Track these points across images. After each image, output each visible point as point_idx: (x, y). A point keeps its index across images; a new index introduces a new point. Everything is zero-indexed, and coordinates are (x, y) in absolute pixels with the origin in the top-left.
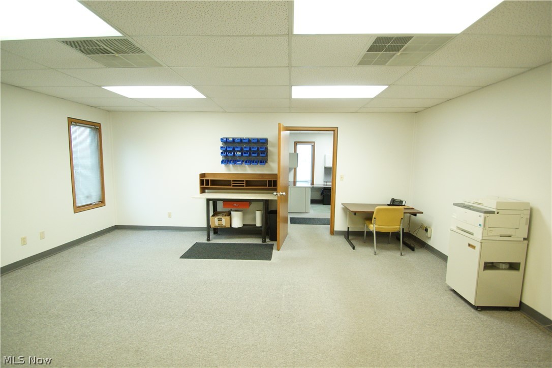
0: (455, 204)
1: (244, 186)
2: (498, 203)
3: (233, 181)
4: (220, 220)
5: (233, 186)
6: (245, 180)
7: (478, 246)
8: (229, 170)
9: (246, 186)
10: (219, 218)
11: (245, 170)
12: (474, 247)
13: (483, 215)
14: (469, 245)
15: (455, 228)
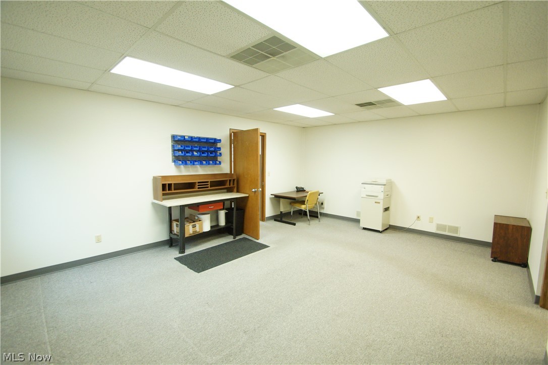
0: (362, 184)
1: (208, 187)
2: (387, 180)
3: (198, 183)
4: (194, 226)
5: (198, 188)
6: (209, 181)
7: (381, 202)
8: (180, 171)
9: (210, 187)
10: (193, 225)
11: (197, 171)
12: (379, 203)
13: (383, 186)
14: (375, 202)
15: (365, 196)
